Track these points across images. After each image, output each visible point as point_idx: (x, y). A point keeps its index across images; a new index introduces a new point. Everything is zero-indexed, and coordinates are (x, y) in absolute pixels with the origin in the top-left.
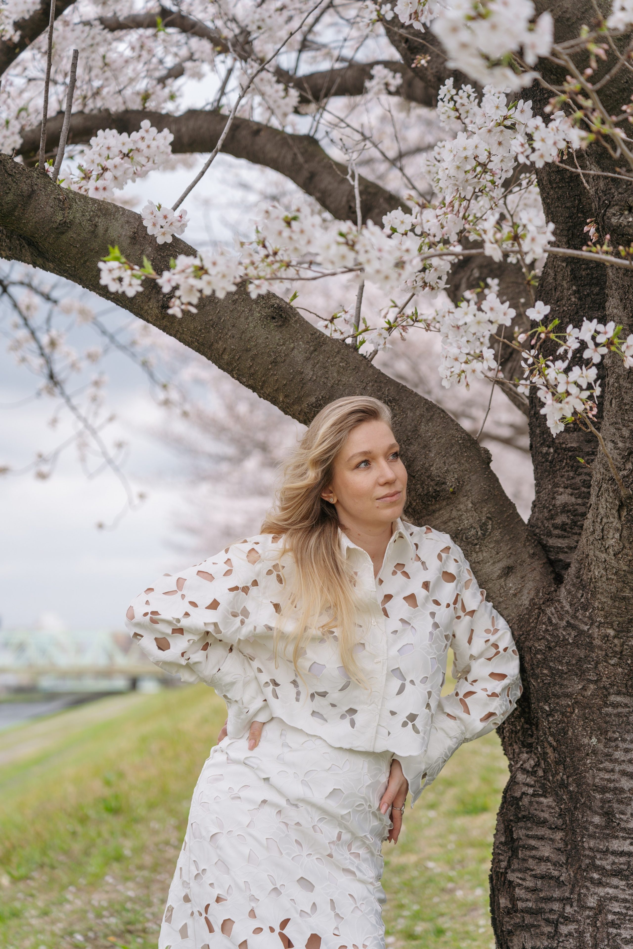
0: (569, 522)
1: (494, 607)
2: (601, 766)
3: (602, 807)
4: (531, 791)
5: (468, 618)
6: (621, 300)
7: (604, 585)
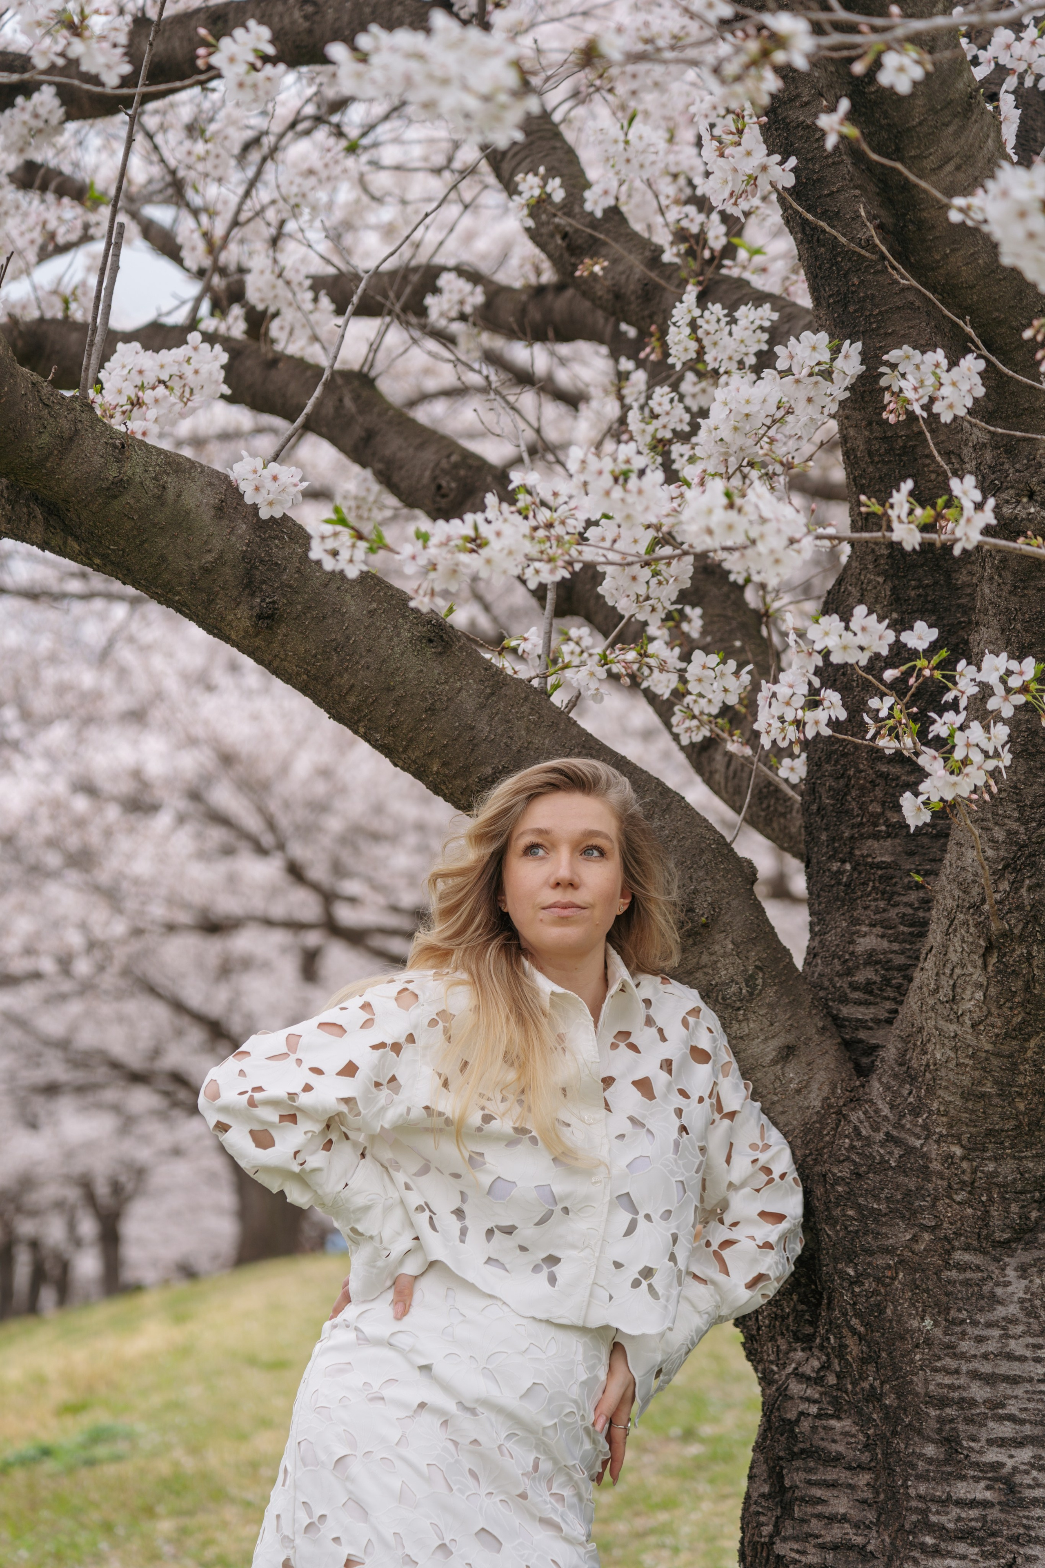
0: (878, 979)
1: (763, 1110)
2: (939, 1364)
3: (940, 1431)
4: (814, 1409)
5: (726, 1122)
6: (1003, 631)
7: (951, 1075)
